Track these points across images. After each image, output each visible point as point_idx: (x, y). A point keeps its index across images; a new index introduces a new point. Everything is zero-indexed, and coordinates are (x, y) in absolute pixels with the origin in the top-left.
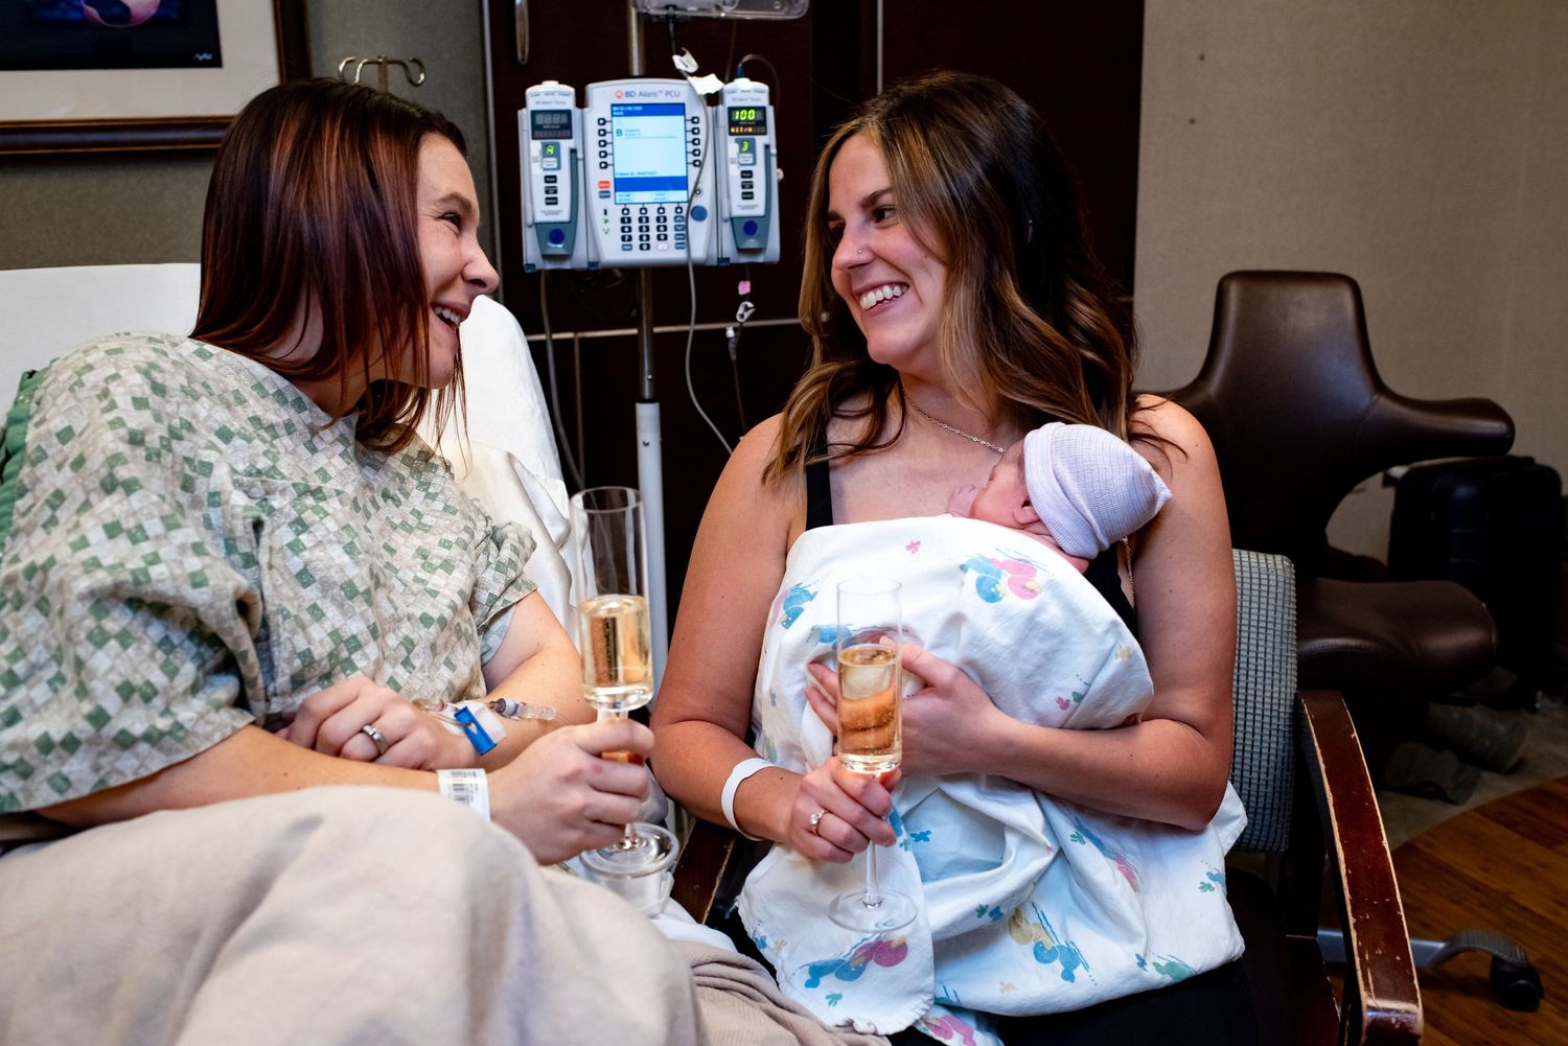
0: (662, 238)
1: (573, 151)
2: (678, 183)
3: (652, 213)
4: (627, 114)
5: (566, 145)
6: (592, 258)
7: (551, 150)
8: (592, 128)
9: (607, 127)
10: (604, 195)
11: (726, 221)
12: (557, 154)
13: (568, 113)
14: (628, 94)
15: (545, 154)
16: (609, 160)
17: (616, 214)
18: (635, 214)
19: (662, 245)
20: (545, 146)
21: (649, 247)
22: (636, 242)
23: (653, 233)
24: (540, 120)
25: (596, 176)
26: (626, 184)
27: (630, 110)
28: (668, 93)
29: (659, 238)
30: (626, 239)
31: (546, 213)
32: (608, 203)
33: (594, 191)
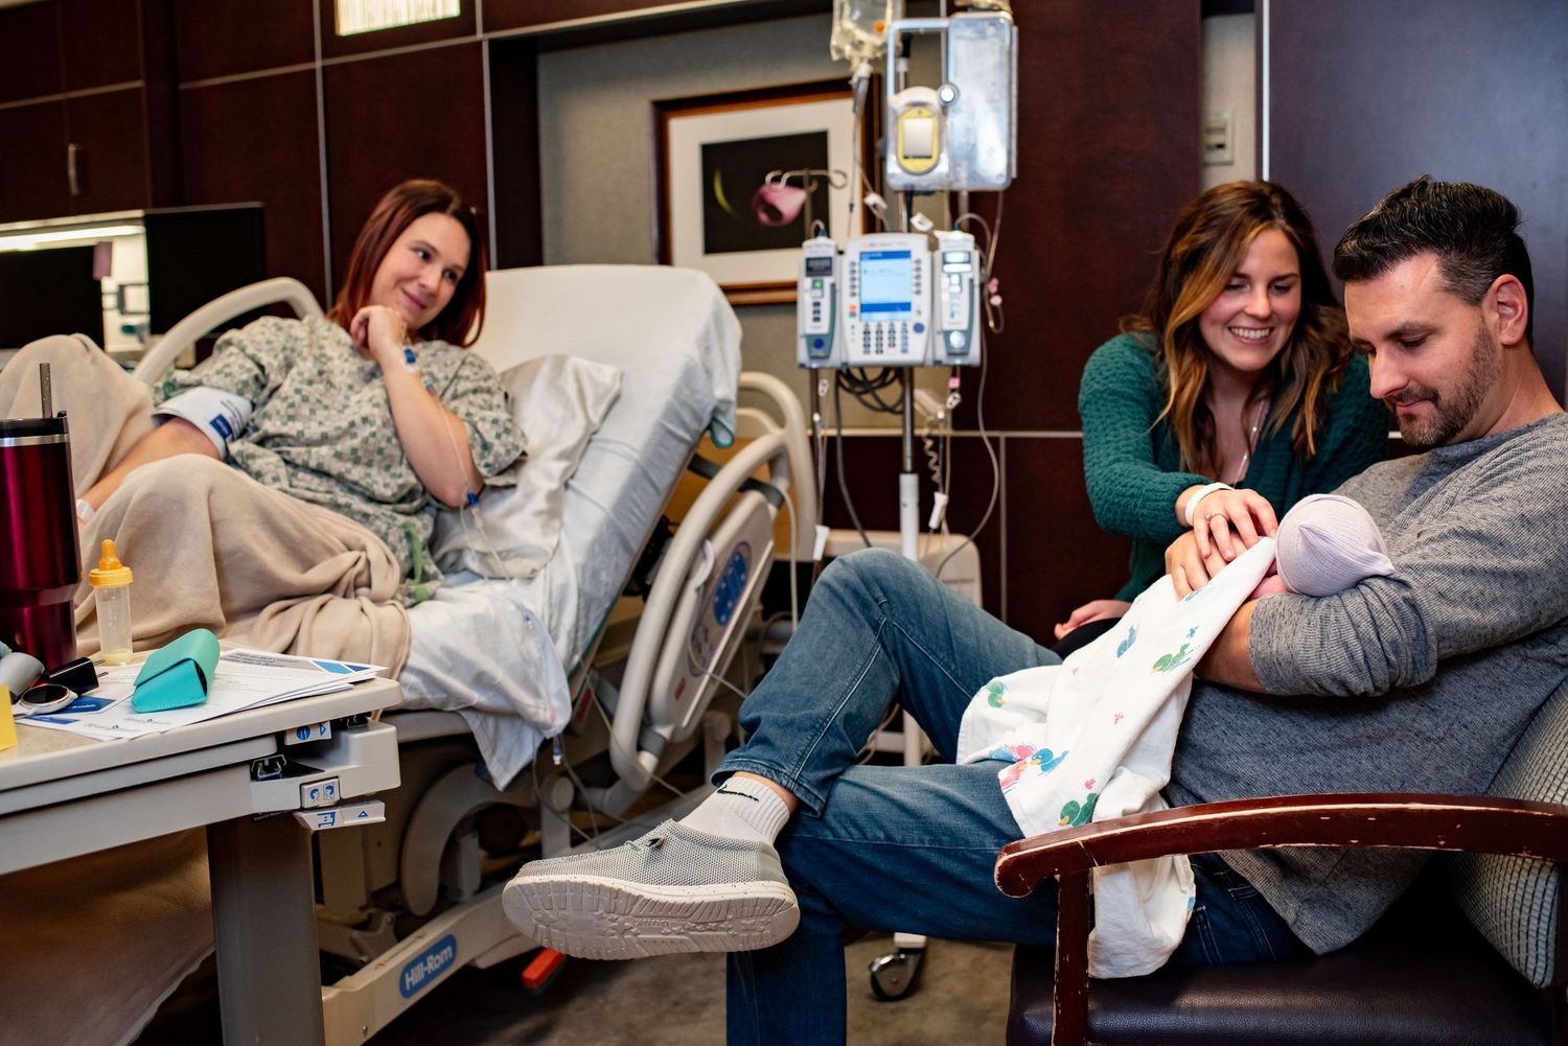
0: (892, 345)
1: (833, 286)
2: (906, 307)
3: (886, 328)
4: (871, 258)
5: (828, 281)
6: (844, 360)
7: (818, 284)
8: (846, 269)
9: (857, 268)
10: (853, 314)
11: (939, 333)
12: (822, 287)
13: (830, 259)
14: (872, 245)
15: (814, 287)
16: (857, 291)
17: (860, 328)
18: (873, 329)
19: (892, 350)
20: (814, 282)
21: (882, 352)
22: (873, 348)
23: (886, 342)
24: (812, 264)
25: (847, 302)
26: (867, 308)
27: (873, 256)
28: (899, 243)
29: (890, 345)
30: (867, 346)
31: (813, 328)
32: (855, 321)
33: (846, 311)
